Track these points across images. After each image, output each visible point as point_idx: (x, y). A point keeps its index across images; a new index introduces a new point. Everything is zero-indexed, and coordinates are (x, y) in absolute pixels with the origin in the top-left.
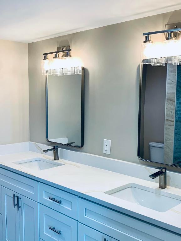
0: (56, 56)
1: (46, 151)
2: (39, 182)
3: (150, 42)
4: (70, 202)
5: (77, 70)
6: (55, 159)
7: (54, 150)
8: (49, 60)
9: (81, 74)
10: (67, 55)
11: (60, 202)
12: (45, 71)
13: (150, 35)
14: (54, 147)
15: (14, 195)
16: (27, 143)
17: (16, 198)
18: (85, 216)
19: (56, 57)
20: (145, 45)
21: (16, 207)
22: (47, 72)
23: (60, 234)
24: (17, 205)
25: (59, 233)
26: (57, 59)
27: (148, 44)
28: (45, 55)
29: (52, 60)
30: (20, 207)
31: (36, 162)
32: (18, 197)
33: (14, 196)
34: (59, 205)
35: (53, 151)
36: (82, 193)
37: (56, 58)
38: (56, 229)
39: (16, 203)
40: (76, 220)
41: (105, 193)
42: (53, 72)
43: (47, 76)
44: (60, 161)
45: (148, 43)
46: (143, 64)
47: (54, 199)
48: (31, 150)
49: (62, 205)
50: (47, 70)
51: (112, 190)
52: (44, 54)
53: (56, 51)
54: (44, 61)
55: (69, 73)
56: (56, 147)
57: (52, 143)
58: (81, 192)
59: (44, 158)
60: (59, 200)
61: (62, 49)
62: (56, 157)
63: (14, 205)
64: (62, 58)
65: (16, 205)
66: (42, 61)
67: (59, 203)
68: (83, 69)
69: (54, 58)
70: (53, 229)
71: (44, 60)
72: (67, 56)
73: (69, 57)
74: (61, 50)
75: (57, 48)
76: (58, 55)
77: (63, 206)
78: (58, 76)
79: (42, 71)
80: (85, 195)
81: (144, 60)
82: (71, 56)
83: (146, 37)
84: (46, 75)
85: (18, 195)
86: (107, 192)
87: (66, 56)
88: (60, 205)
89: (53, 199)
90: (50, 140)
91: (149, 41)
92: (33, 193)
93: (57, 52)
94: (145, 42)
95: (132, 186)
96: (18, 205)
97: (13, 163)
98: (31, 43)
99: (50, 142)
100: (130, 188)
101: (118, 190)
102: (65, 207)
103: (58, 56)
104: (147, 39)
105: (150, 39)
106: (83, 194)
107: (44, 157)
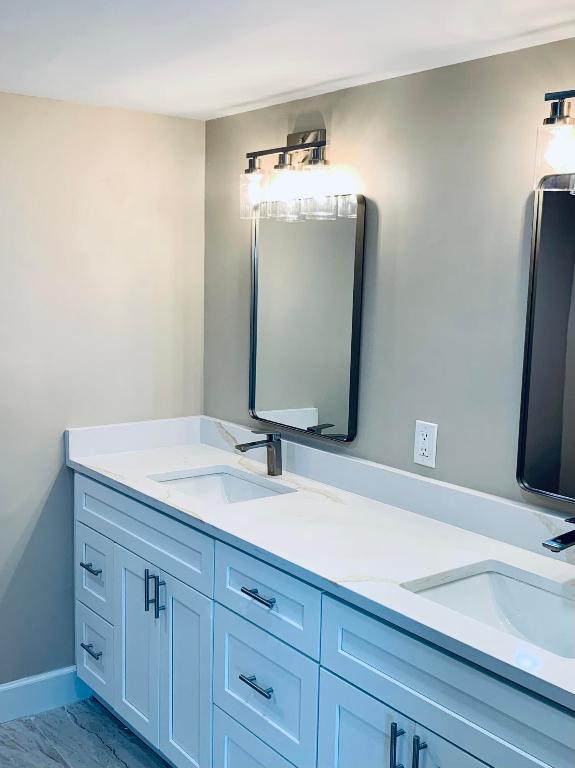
0: (282, 160)
1: (243, 448)
2: (215, 538)
3: (565, 123)
4: (300, 604)
5: (345, 205)
6: (271, 473)
7: (269, 446)
8: (263, 172)
9: (355, 216)
10: (316, 158)
11: (270, 604)
12: (252, 208)
13: (567, 100)
14: (270, 437)
15: (147, 571)
16: (196, 421)
17: (152, 582)
18: (340, 651)
19: (282, 163)
20: (551, 132)
21: (152, 606)
22: (256, 208)
23: (269, 697)
24: (154, 603)
25: (267, 694)
26: (285, 172)
27: (558, 127)
28: (253, 156)
29: (270, 173)
30: (164, 608)
31: (219, 478)
32: (156, 578)
33: (147, 576)
34: (269, 611)
35: (265, 448)
36: (333, 580)
37: (282, 167)
38: (259, 683)
39: (152, 596)
40: (316, 661)
41: (402, 585)
42: (274, 212)
43: (257, 223)
44: (286, 478)
45: (558, 125)
46: (545, 192)
47: (256, 592)
48: (205, 439)
49: (275, 613)
50: (254, 203)
51: (428, 579)
52: (249, 155)
53: (284, 145)
54: (248, 175)
55: (321, 214)
56: (274, 437)
57: (265, 425)
58: (330, 579)
59: (240, 467)
60: (267, 595)
61: (304, 140)
62: (274, 468)
63: (147, 602)
64: (301, 169)
65: (152, 601)
66: (243, 175)
67: (268, 606)
68: (363, 201)
69: (276, 167)
70: (250, 682)
71: (247, 171)
72: (315, 162)
73: (320, 164)
74: (300, 142)
75: (289, 137)
76: (288, 157)
77: (279, 615)
78: (291, 220)
79: (242, 206)
80: (342, 587)
81: (545, 179)
82: (325, 162)
83: (555, 106)
84: (254, 218)
85: (157, 573)
86: (408, 583)
87: (310, 162)
88: (272, 611)
89: (253, 594)
90: (259, 414)
91: (562, 117)
92: (199, 571)
93: (285, 150)
94: (550, 121)
95: (493, 570)
96: (156, 601)
97: (148, 477)
98: (213, 120)
99: (261, 419)
100: (487, 576)
101: (447, 580)
102: (284, 618)
103: (288, 161)
104: (557, 114)
105: (565, 114)
106: (335, 584)
107: (239, 463)
